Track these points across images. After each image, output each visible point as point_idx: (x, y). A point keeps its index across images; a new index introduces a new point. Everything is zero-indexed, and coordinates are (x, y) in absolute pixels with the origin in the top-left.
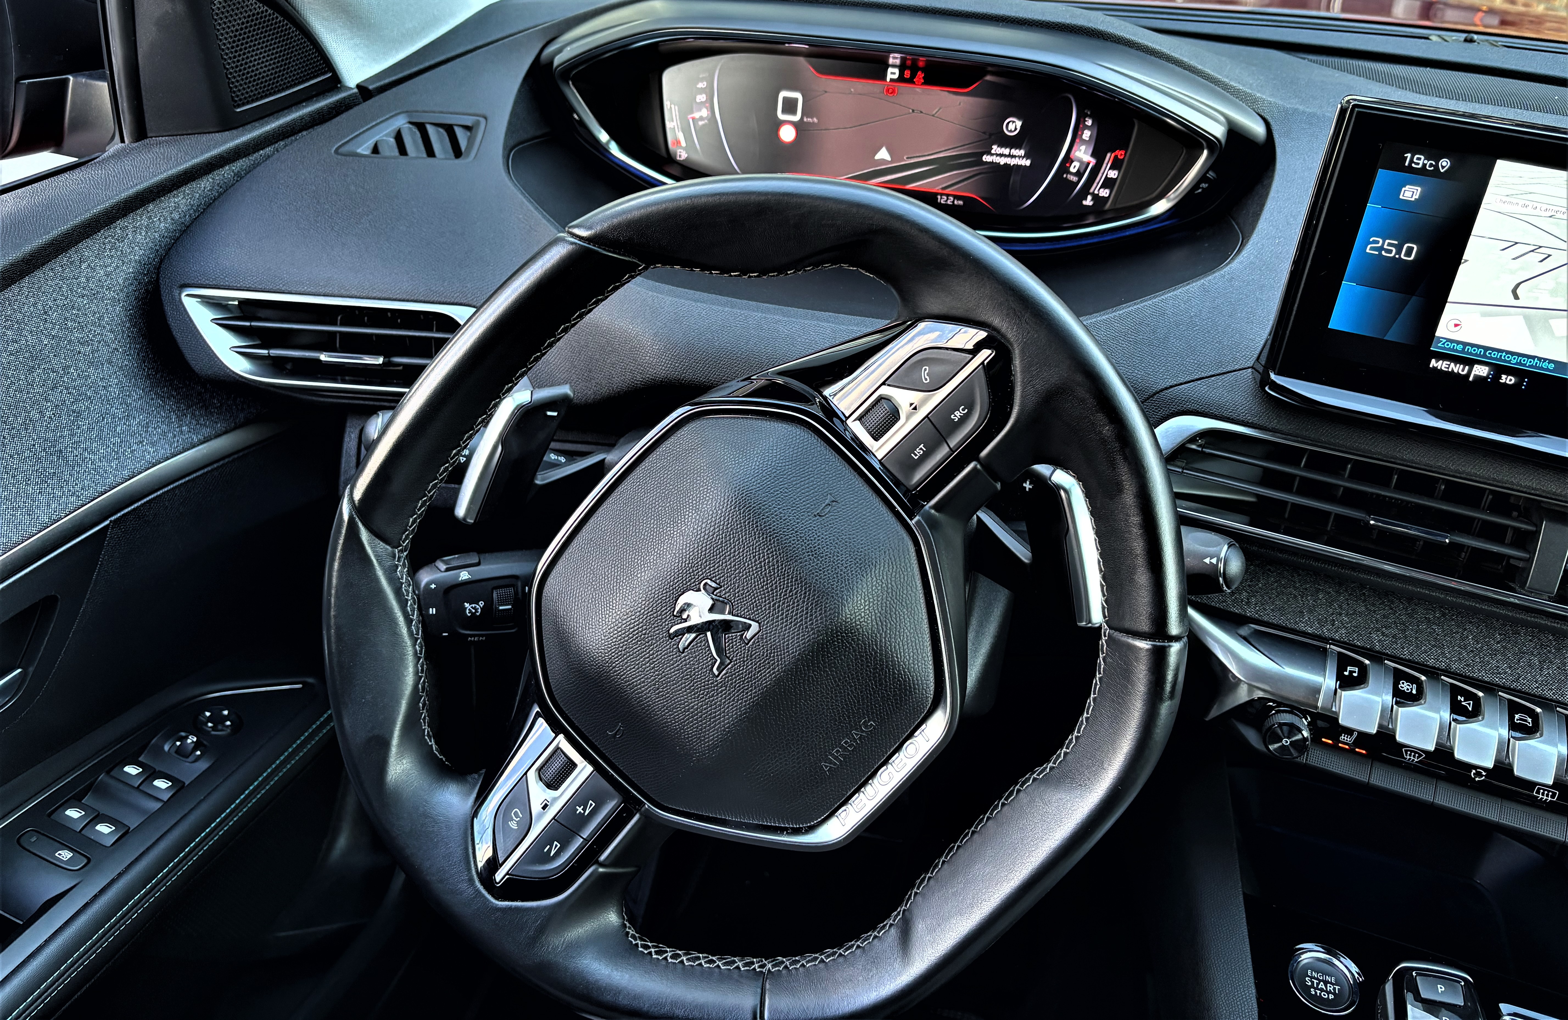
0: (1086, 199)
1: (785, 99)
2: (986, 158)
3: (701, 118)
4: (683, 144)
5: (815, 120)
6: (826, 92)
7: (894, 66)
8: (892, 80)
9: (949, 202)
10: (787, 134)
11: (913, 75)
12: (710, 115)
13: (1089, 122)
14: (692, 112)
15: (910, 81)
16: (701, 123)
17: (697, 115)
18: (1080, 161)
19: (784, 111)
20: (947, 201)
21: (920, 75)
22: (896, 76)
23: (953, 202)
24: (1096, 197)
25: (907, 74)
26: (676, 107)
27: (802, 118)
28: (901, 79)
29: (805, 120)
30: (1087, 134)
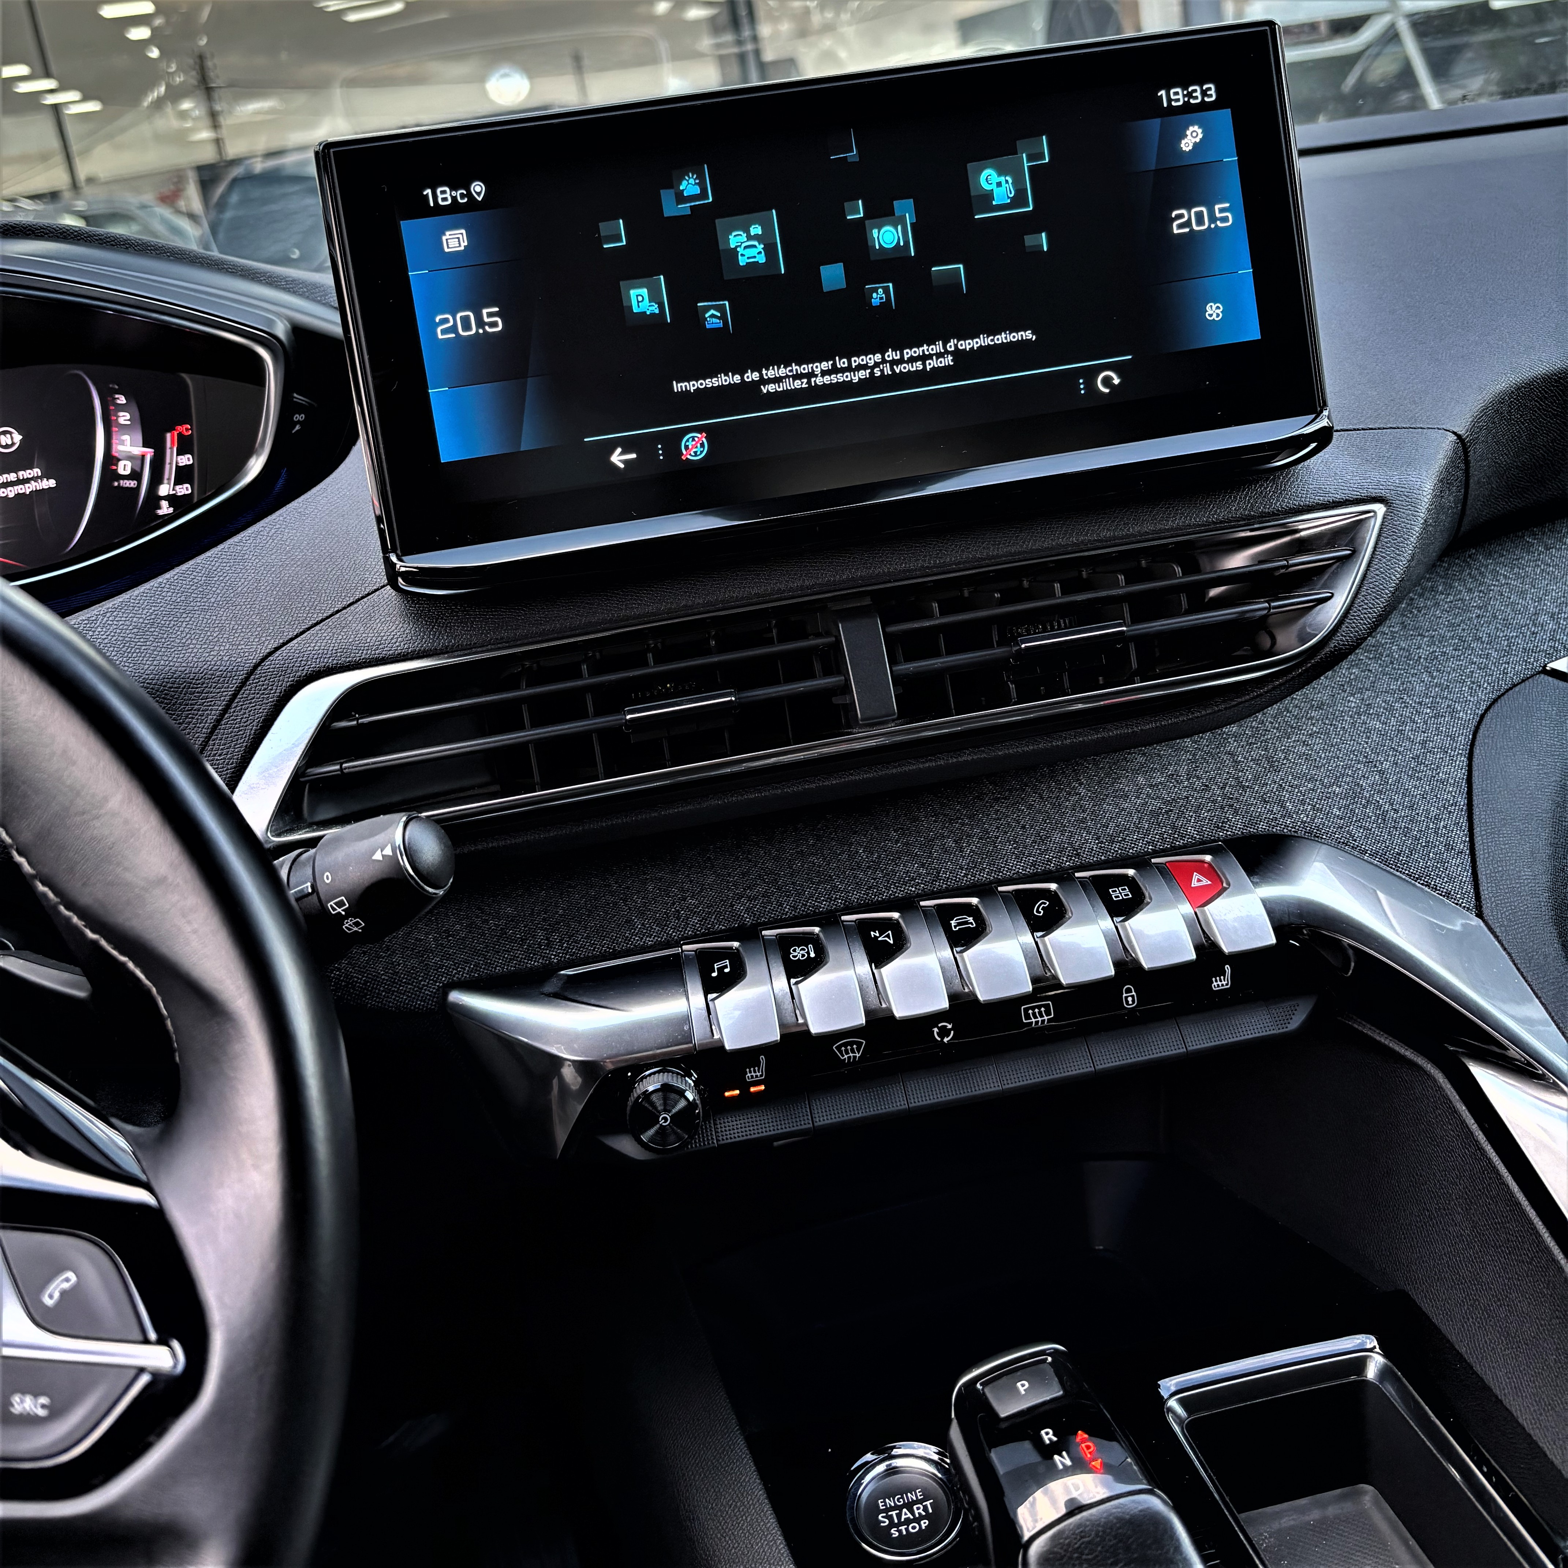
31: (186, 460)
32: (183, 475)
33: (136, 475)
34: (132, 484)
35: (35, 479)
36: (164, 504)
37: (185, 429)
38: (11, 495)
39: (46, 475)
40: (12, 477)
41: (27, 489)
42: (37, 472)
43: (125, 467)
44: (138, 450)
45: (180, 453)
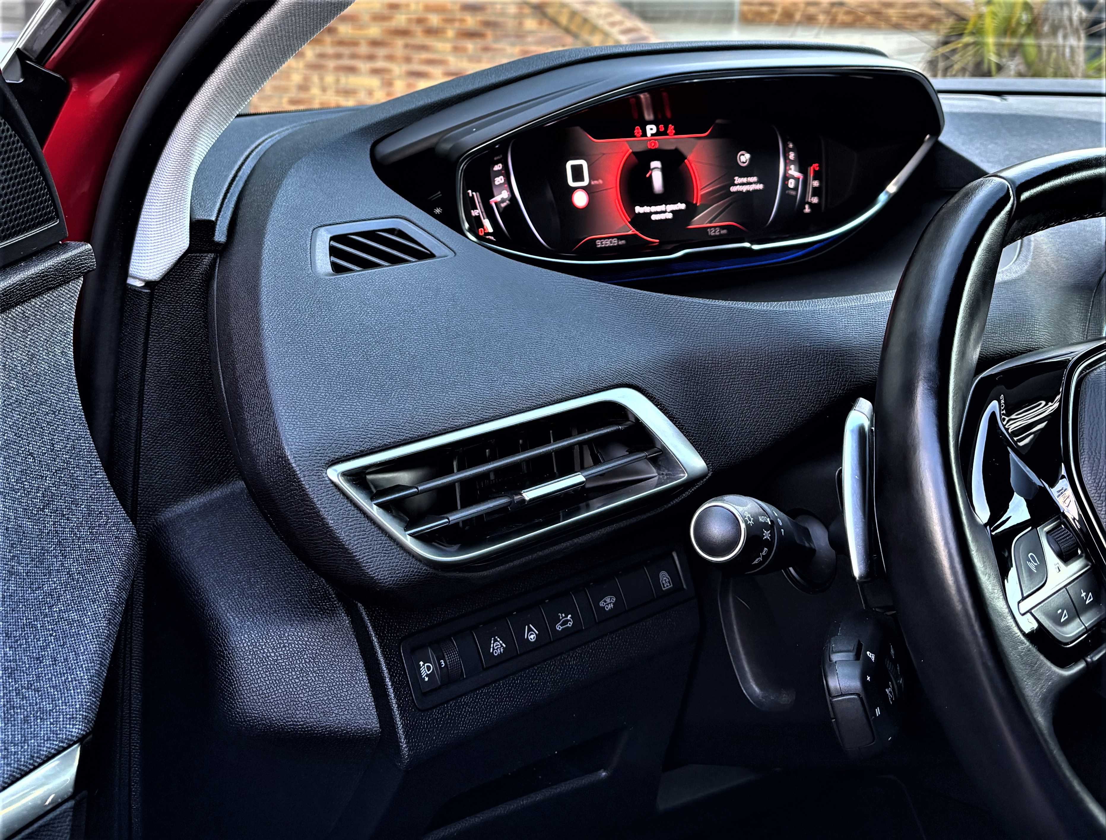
0: (805, 208)
1: (573, 167)
2: (733, 189)
3: (503, 201)
4: (490, 230)
5: (601, 181)
6: (604, 154)
7: (650, 123)
8: (652, 135)
9: (717, 233)
10: (580, 199)
11: (666, 128)
12: (510, 196)
13: (791, 146)
14: (493, 196)
15: (665, 133)
16: (503, 205)
17: (498, 198)
18: (793, 177)
19: (575, 180)
20: (715, 232)
21: (671, 127)
22: (654, 131)
23: (719, 232)
24: (811, 205)
25: (662, 128)
26: (478, 194)
27: (590, 183)
28: (658, 133)
29: (593, 183)
30: (792, 156)
31: (816, 184)
32: (816, 192)
33: (796, 189)
34: (793, 193)
35: (755, 183)
36: (807, 206)
37: (816, 166)
38: (744, 191)
39: (759, 182)
40: (744, 180)
41: (751, 188)
42: (754, 179)
43: (791, 183)
44: (797, 174)
45: (815, 179)
